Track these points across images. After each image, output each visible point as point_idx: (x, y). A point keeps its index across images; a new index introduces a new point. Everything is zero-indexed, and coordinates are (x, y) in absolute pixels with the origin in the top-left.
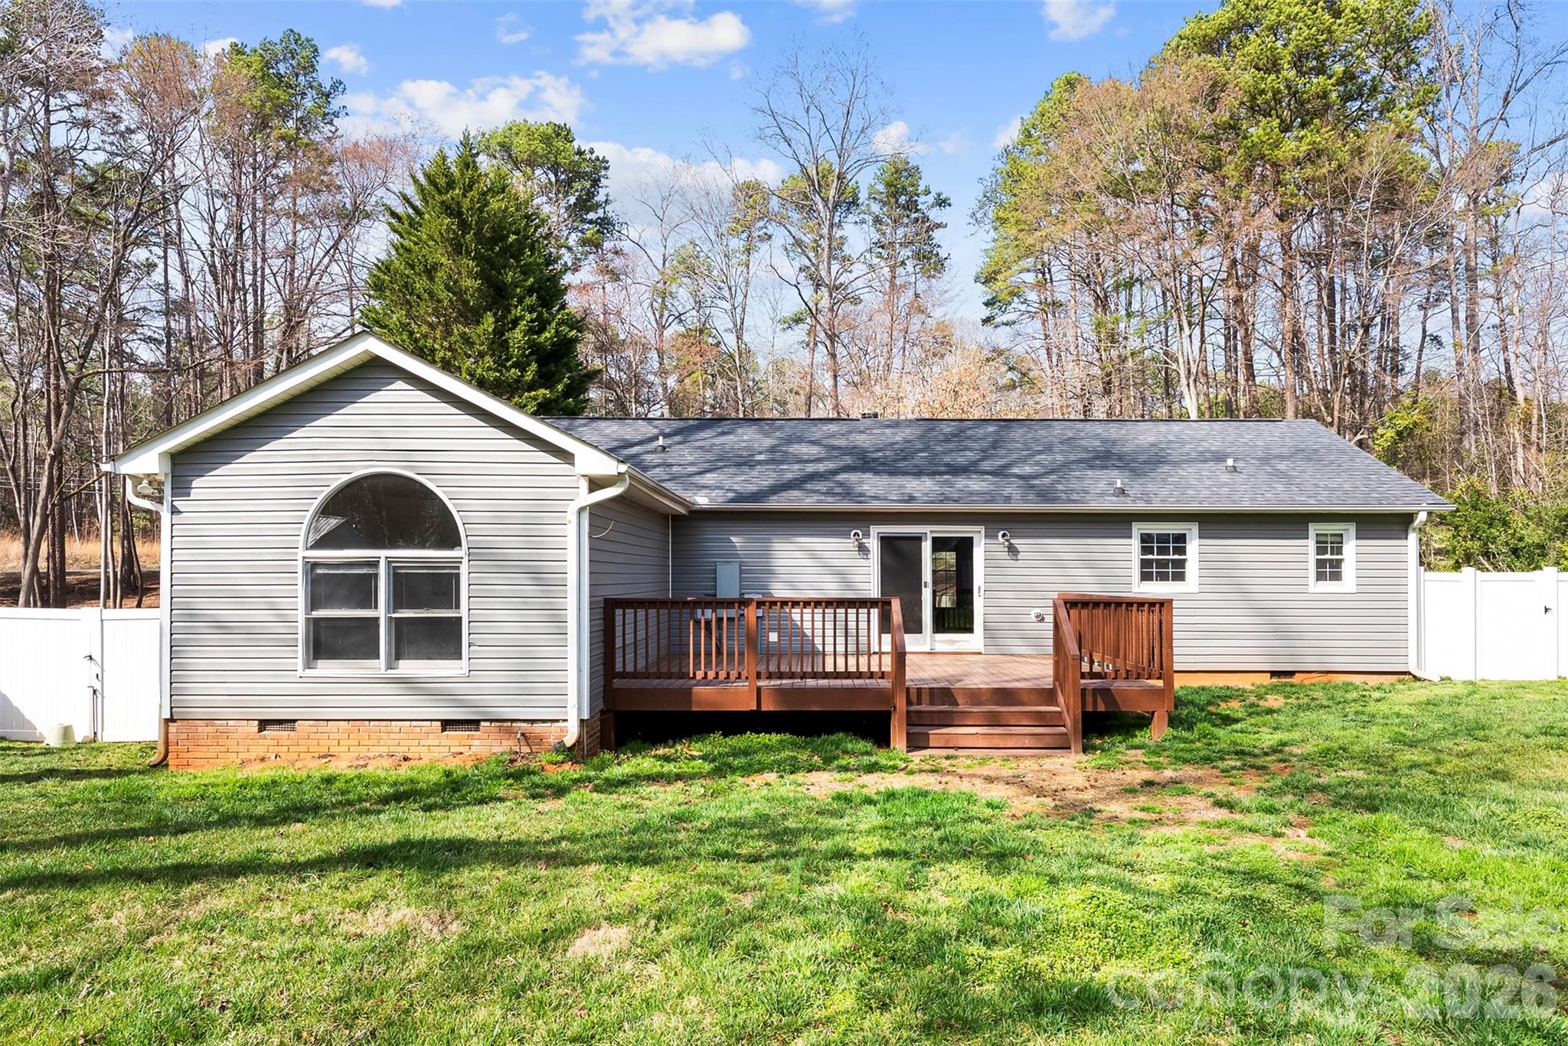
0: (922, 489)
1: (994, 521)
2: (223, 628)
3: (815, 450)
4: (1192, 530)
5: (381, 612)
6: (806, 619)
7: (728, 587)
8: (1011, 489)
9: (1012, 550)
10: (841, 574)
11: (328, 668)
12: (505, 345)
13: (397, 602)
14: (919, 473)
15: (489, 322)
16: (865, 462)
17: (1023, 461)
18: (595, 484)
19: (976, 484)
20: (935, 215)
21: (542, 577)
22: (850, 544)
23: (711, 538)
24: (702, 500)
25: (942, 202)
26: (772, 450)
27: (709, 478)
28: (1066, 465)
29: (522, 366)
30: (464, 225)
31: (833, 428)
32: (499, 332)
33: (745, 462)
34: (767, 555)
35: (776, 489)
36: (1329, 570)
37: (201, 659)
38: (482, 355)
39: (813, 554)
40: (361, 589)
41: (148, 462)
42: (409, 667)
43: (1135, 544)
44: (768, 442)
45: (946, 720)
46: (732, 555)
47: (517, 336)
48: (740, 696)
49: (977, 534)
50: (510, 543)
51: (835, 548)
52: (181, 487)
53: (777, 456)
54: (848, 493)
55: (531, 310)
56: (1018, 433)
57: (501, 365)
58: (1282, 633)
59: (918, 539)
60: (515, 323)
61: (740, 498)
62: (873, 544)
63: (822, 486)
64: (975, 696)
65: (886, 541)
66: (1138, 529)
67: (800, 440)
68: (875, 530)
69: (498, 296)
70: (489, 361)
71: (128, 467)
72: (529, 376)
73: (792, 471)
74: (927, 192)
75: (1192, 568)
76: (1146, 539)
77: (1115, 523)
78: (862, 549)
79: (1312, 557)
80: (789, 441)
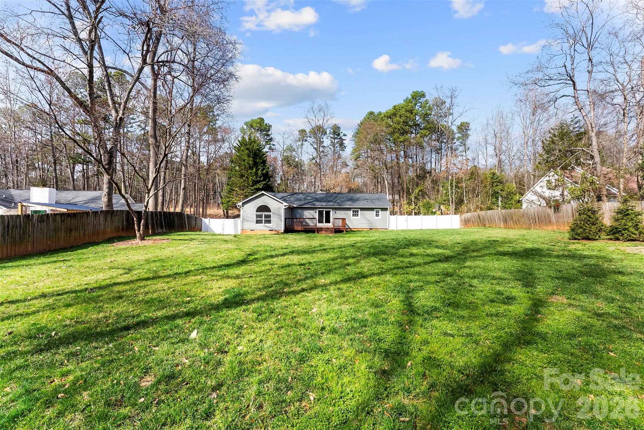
0: (324, 204)
1: (333, 209)
2: (247, 220)
3: (310, 198)
4: (359, 210)
5: (263, 219)
6: (307, 220)
7: (298, 216)
8: (336, 204)
9: (335, 212)
10: (313, 215)
11: (258, 224)
12: (257, 174)
13: (265, 218)
14: (324, 202)
15: (254, 170)
16: (317, 200)
17: (339, 200)
18: (285, 206)
19: (331, 204)
20: (343, 138)
21: (280, 216)
22: (314, 211)
23: (296, 210)
24: (295, 206)
25: (345, 135)
26: (304, 198)
27: (296, 203)
28: (344, 201)
29: (260, 177)
30: (250, 151)
31: (313, 194)
32: (256, 171)
33: (300, 200)
34: (303, 213)
35: (305, 204)
36: (377, 215)
37: (245, 224)
38: (253, 176)
39: (309, 213)
40: (261, 216)
41: (240, 204)
42: (266, 225)
43: (352, 212)
44: (304, 197)
45: (321, 231)
46: (299, 213)
47: (260, 172)
48: (300, 228)
49: (331, 210)
50: (276, 212)
51: (312, 212)
52: (243, 206)
53: (305, 199)
54: (314, 205)
55: (262, 167)
56: (340, 195)
57: (257, 177)
58: (371, 223)
59: (323, 211)
60: (259, 169)
61: (300, 205)
62: (317, 212)
63: (311, 204)
64: (325, 228)
65: (319, 211)
66: (352, 210)
67: (308, 196)
68: (317, 210)
69: (256, 164)
70: (255, 177)
71: (239, 204)
72: (262, 179)
73: (307, 201)
74: (342, 133)
75: (359, 215)
76: (353, 211)
77: (349, 209)
78: (316, 212)
79: (375, 213)
80: (307, 196)
